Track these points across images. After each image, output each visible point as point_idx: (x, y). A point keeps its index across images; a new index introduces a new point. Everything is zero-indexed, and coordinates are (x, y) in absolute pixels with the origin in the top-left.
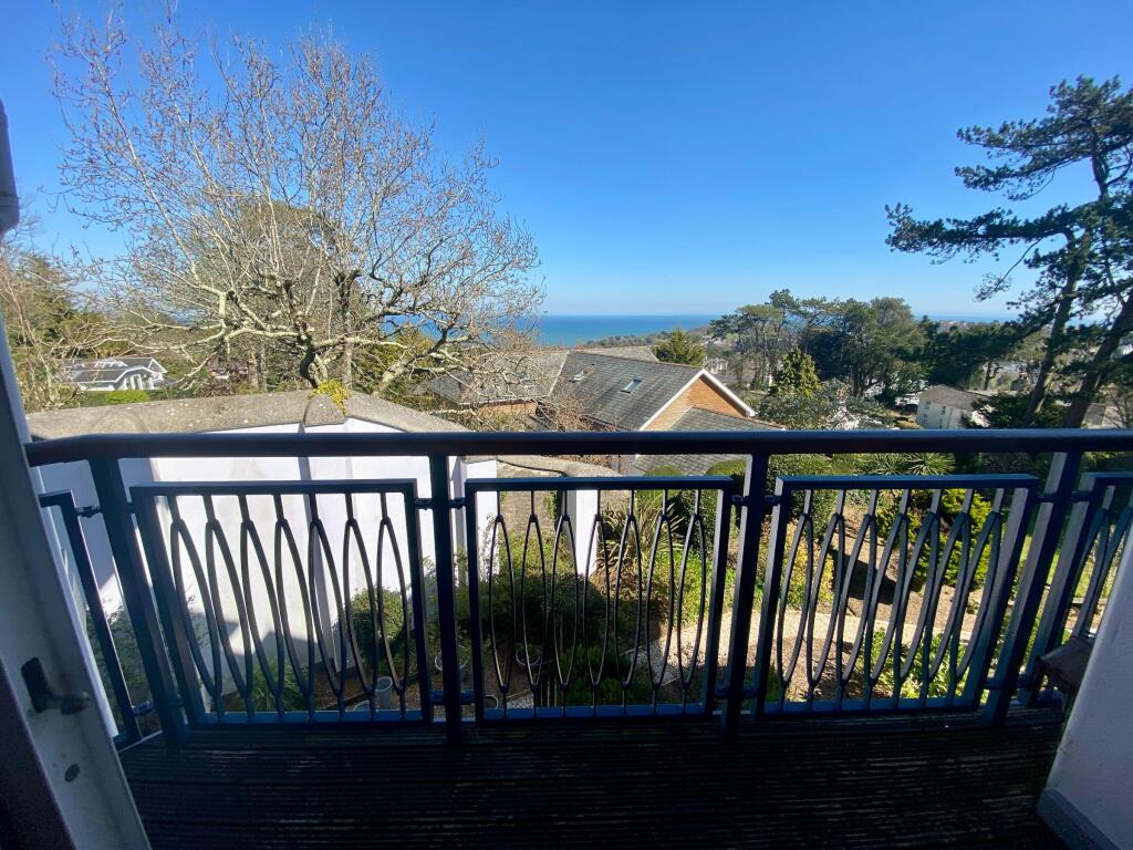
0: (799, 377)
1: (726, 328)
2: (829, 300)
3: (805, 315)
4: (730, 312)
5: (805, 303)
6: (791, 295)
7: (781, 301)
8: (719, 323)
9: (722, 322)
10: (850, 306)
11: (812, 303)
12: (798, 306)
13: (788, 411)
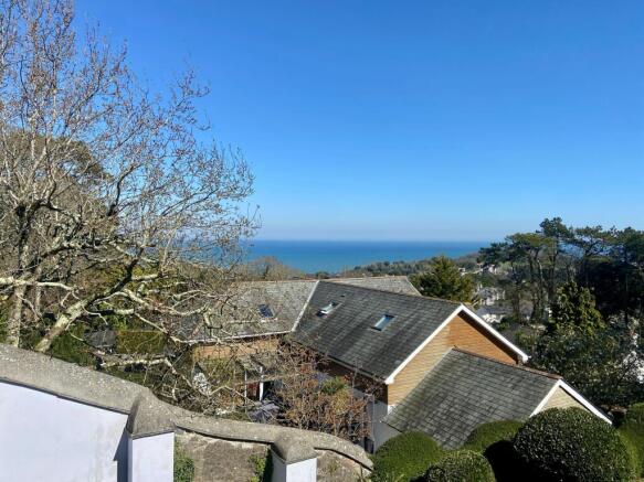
0: (578, 313)
1: (497, 256)
2: (606, 229)
3: (581, 244)
4: (500, 239)
5: (579, 232)
6: (562, 223)
7: (553, 229)
8: (488, 251)
9: (493, 250)
10: (629, 236)
11: (587, 232)
12: (573, 235)
13: (569, 354)
